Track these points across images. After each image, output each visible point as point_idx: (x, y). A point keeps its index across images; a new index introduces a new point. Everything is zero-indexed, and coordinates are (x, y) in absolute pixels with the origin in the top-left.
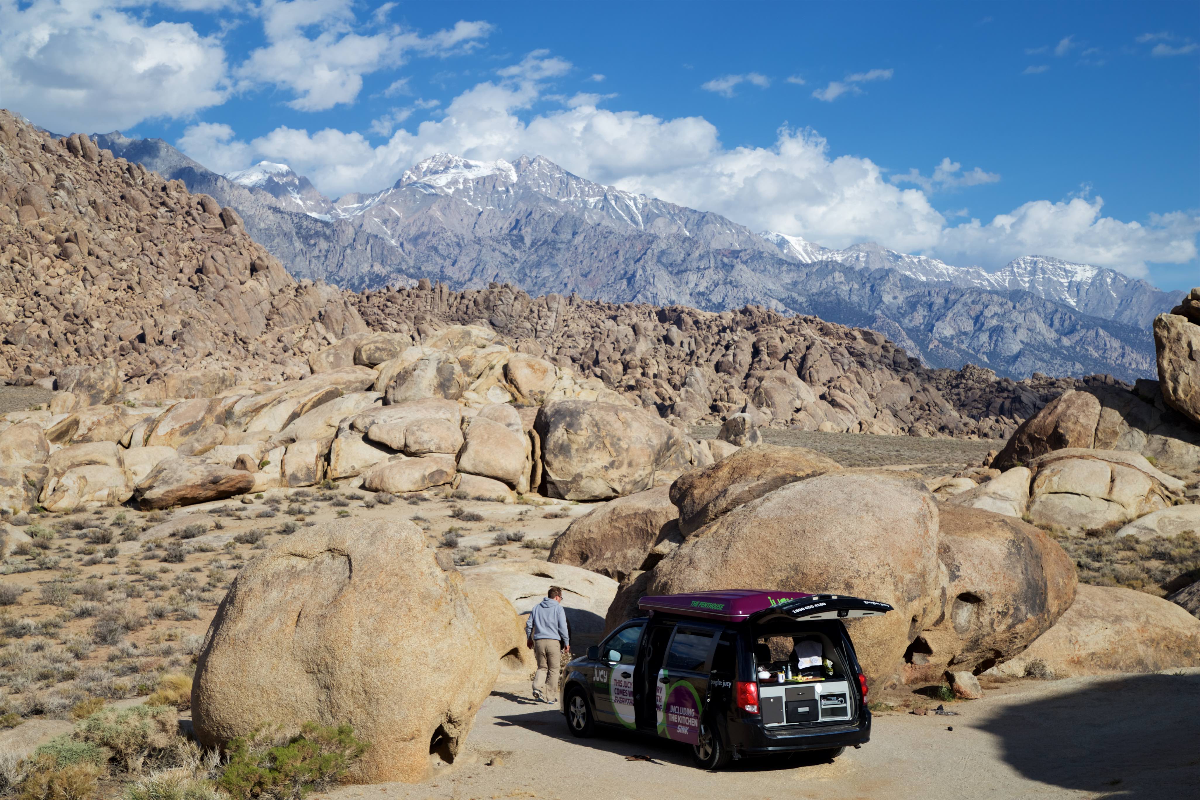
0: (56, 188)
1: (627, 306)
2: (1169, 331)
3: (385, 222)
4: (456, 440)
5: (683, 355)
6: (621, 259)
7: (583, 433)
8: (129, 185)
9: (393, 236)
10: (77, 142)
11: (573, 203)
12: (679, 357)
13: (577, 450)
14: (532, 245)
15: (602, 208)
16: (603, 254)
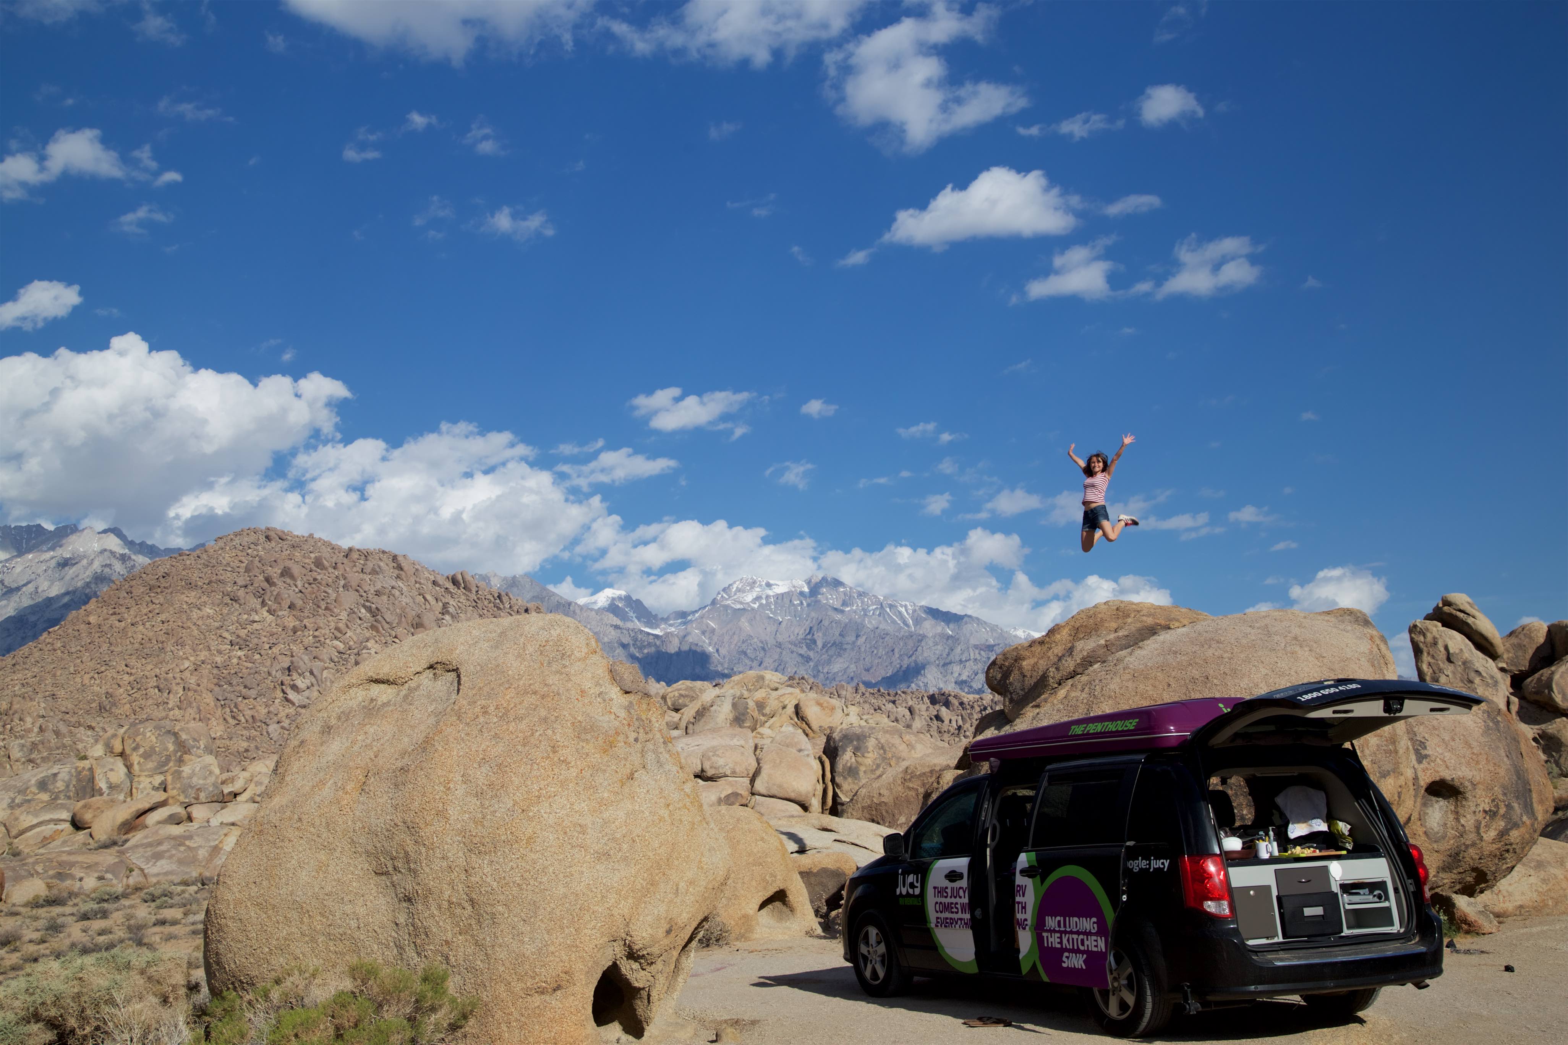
0: (443, 614)
1: (903, 692)
2: (1424, 636)
3: (703, 633)
4: (750, 764)
5: (952, 730)
6: (897, 655)
7: (870, 755)
8: (499, 609)
9: (710, 644)
10: (460, 577)
11: (855, 612)
12: (949, 732)
13: (865, 772)
14: (824, 646)
15: (879, 615)
16: (882, 652)
